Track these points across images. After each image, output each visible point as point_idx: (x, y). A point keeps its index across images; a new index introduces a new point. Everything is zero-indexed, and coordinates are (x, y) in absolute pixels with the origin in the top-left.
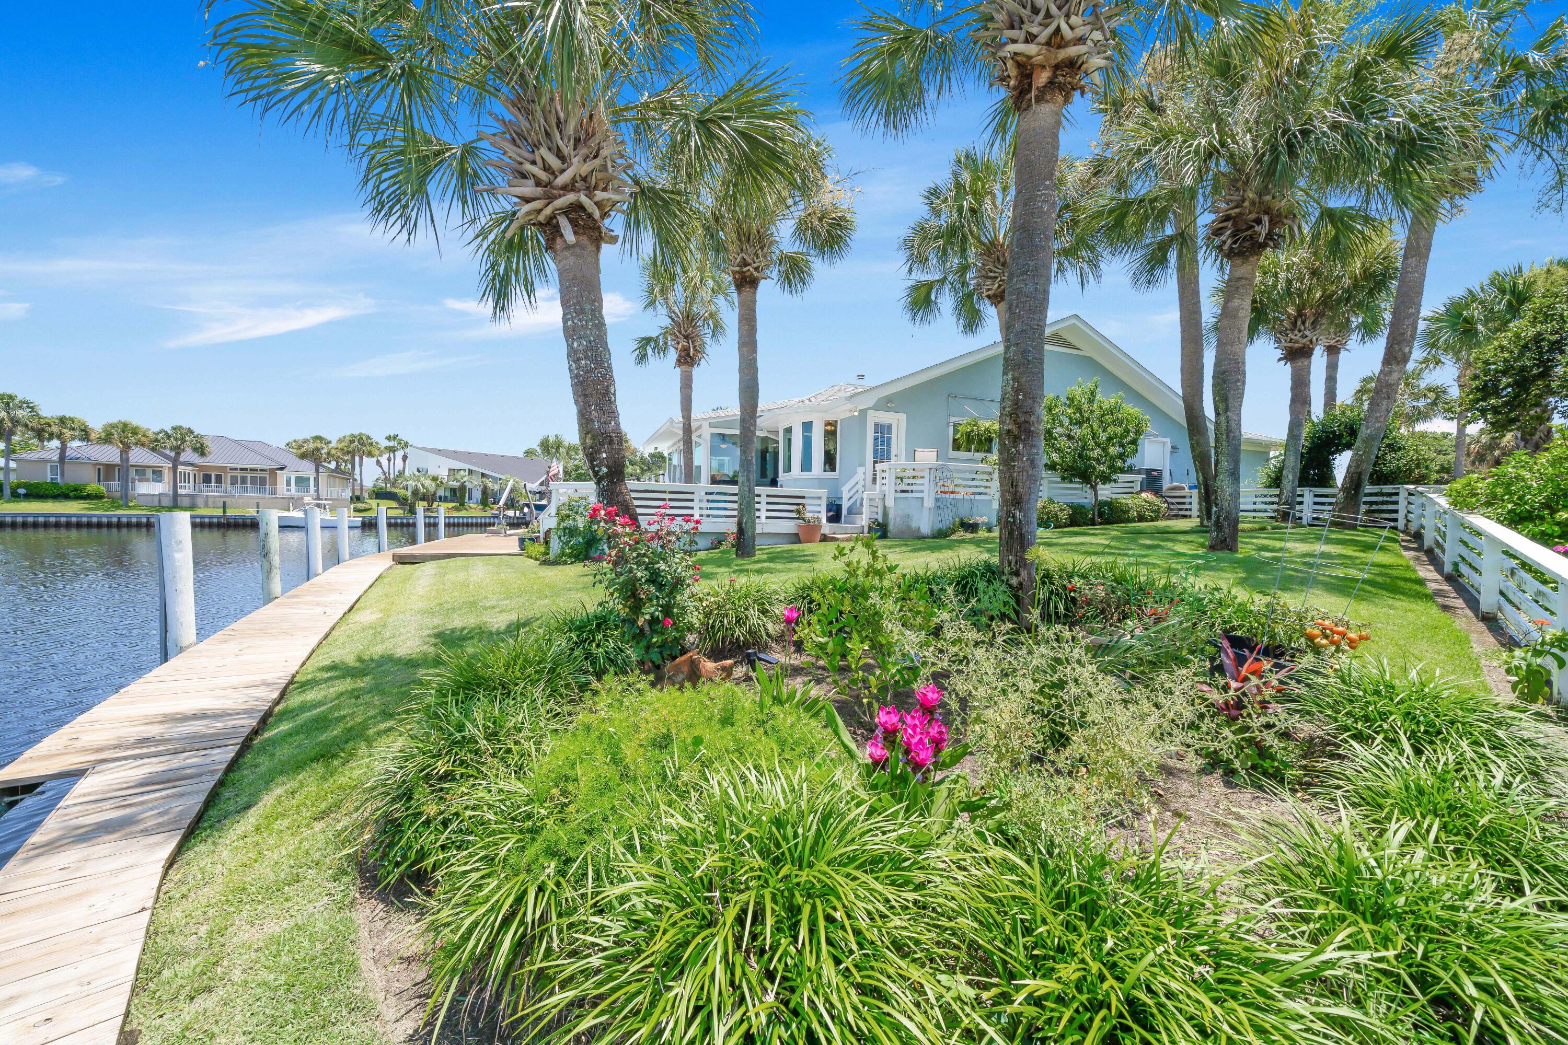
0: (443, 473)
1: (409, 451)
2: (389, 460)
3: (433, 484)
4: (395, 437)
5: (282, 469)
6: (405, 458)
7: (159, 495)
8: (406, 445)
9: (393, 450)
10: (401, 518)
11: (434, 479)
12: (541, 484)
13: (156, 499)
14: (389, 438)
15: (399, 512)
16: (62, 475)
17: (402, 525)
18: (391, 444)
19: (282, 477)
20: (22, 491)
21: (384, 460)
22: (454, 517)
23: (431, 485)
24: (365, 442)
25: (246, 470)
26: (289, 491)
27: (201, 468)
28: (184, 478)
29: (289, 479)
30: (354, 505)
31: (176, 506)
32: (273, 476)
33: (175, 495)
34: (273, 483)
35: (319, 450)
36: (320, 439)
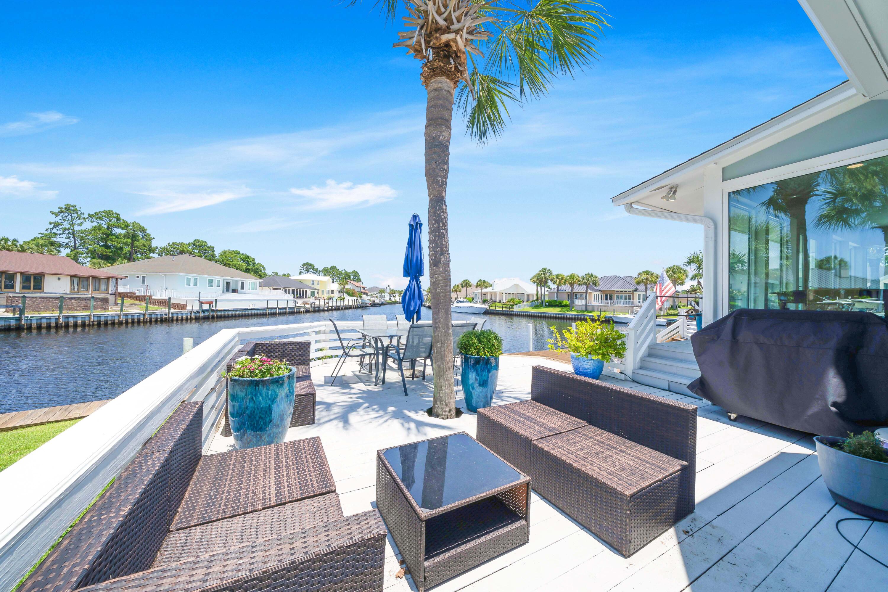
5: (636, 290)
7: (582, 305)
13: (581, 307)
16: (557, 297)
19: (636, 294)
20: (547, 304)
24: (677, 271)
25: (622, 291)
26: (639, 302)
27: (604, 292)
28: (596, 297)
29: (639, 295)
30: (668, 311)
31: (586, 310)
32: (633, 294)
33: (586, 305)
34: (633, 300)
35: (647, 279)
36: (647, 272)
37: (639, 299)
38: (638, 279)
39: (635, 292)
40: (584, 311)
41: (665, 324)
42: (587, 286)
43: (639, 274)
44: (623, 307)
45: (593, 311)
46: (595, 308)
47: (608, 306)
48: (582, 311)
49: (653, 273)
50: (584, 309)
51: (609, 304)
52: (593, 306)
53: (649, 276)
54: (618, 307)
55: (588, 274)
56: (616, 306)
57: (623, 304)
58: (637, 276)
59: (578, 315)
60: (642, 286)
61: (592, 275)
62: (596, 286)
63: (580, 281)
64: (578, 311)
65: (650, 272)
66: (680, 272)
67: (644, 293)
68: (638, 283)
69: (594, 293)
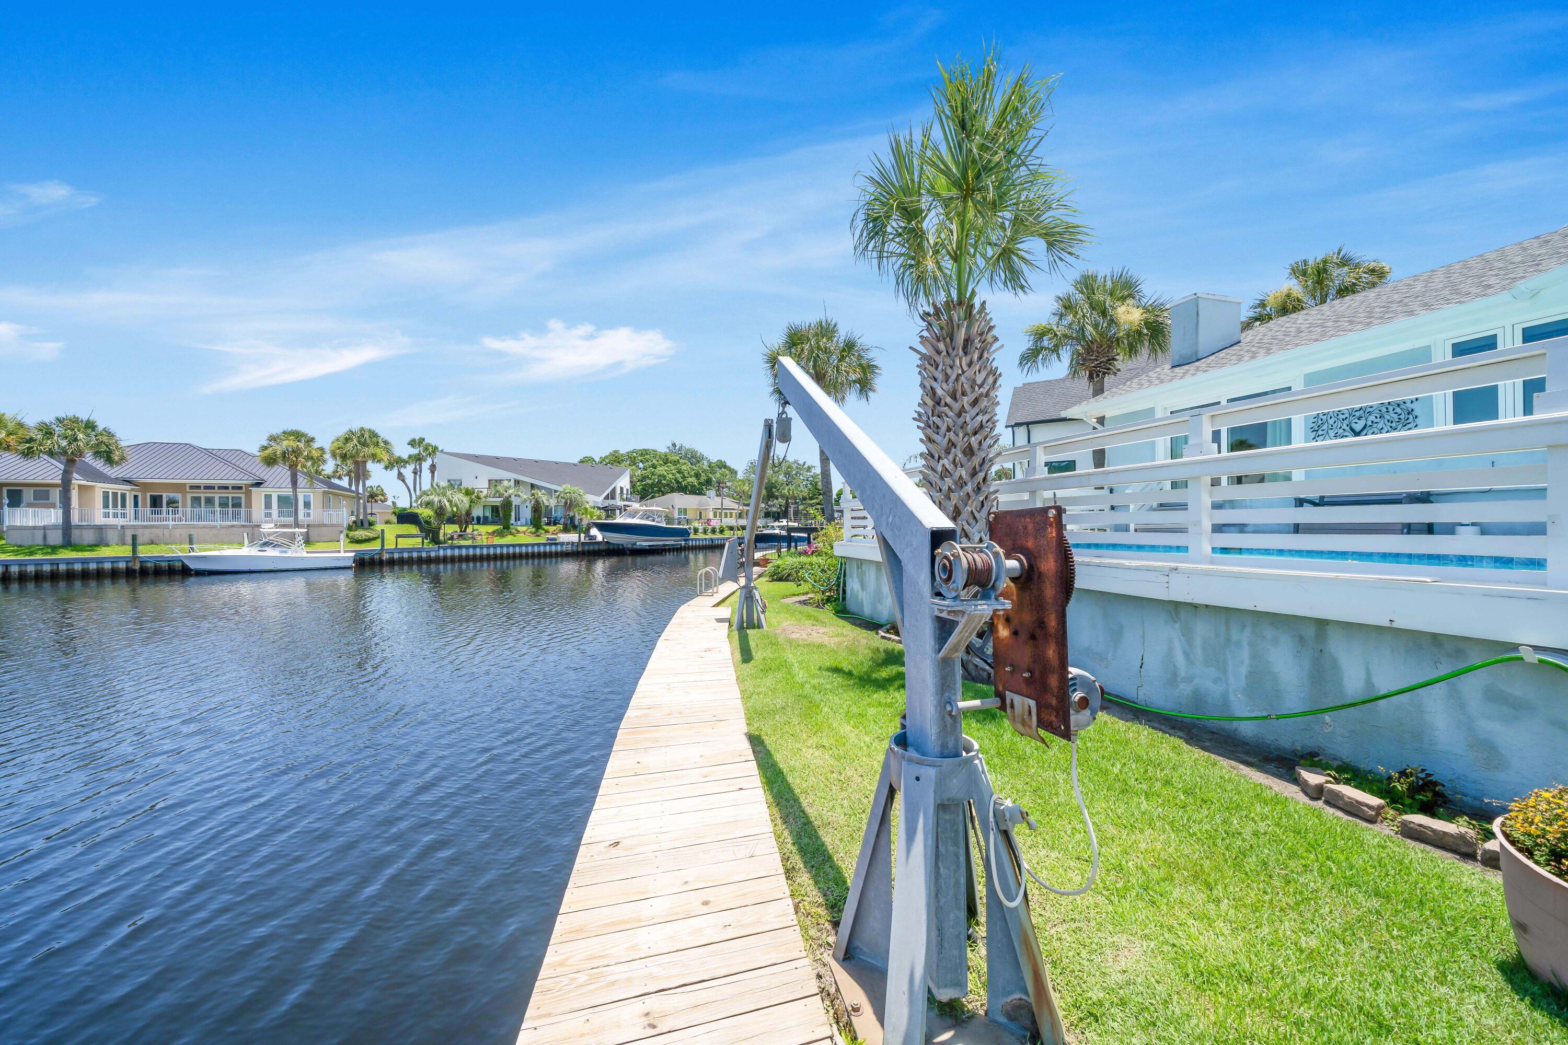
0: (481, 485)
1: (438, 459)
2: (415, 473)
3: (466, 500)
4: (422, 440)
5: (258, 484)
6: (433, 468)
7: (45, 528)
8: (435, 449)
9: (418, 459)
10: (419, 550)
11: (468, 493)
12: (607, 498)
13: (39, 534)
14: (412, 443)
15: (416, 542)
17: (420, 561)
18: (415, 451)
19: (258, 496)
21: (408, 471)
22: (495, 547)
23: (462, 501)
24: (368, 440)
25: (212, 488)
26: (268, 515)
27: (145, 487)
28: (112, 501)
29: (268, 498)
30: (351, 534)
31: (68, 543)
32: (249, 495)
33: (67, 527)
34: (249, 505)
35: (297, 452)
36: (297, 435)
37: (268, 505)
38: (268, 451)
39: (253, 489)
40: (54, 549)
41: (350, 563)
42: (70, 462)
43: (273, 438)
44: (222, 527)
45: (101, 543)
46: (111, 536)
47: (167, 527)
48: (46, 546)
49: (312, 440)
50: (56, 538)
51: (168, 520)
52: (100, 529)
53: (301, 445)
54: (204, 527)
55: (75, 420)
56: (194, 527)
57: (218, 520)
58: (265, 443)
59: (21, 564)
60: (281, 472)
61: (90, 426)
62: (109, 460)
63: (31, 440)
64: (20, 548)
65: (303, 435)
66: (377, 444)
67: (288, 492)
68: (270, 461)
69: (100, 488)
